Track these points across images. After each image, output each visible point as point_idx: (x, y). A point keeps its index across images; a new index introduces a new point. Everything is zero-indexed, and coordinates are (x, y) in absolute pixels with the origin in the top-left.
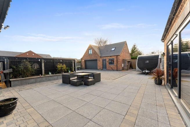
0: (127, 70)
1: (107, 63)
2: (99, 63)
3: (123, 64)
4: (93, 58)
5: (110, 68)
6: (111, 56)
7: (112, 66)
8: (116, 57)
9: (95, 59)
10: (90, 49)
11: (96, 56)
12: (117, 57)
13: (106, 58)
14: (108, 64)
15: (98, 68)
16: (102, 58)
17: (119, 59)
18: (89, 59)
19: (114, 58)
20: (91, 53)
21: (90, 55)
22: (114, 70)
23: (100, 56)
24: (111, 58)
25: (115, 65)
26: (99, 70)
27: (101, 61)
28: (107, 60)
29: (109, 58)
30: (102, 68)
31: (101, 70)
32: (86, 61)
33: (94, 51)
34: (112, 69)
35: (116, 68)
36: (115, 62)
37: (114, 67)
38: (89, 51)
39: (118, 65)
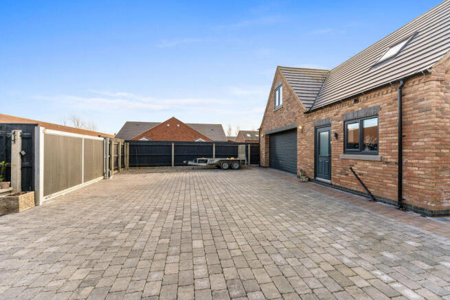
1: (338, 147)
2: (303, 142)
4: (285, 122)
5: (351, 175)
6: (356, 98)
7: (363, 163)
8: (396, 93)
9: (289, 126)
10: (278, 89)
11: (294, 114)
12: (402, 95)
13: (331, 113)
14: (341, 149)
15: (300, 167)
16: (315, 117)
19: (378, 108)
20: (281, 103)
21: (277, 111)
22: (374, 199)
23: (305, 108)
24: (357, 107)
25: (382, 161)
26: (299, 177)
27: (311, 134)
28: (337, 125)
29: (345, 109)
30: (312, 171)
31: (309, 180)
32: (271, 137)
33: (288, 90)
34: (362, 190)
35: (396, 186)
36: (387, 133)
37: (375, 171)
38: (275, 96)
39: (405, 160)
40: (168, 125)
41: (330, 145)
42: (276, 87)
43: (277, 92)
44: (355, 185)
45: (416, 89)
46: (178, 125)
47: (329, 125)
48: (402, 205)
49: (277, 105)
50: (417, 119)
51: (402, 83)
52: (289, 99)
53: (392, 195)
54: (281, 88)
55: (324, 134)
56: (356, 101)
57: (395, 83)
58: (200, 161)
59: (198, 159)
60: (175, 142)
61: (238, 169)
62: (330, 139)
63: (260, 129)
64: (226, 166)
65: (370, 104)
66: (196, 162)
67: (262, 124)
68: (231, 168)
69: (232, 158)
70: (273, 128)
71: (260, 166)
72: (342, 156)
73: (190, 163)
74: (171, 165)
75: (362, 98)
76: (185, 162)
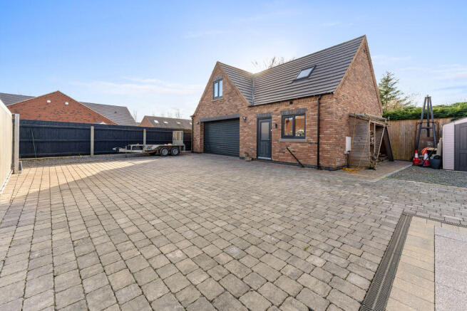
0: (370, 168)
1: (277, 134)
2: (246, 130)
3: (348, 140)
4: (226, 112)
5: (287, 152)
6: (291, 101)
7: (294, 145)
8: (316, 102)
9: (231, 116)
10: (218, 81)
11: (236, 106)
12: (320, 103)
13: (272, 109)
14: (279, 135)
15: (242, 150)
16: (258, 110)
17: (331, 113)
18: (213, 115)
19: (305, 109)
20: (221, 95)
21: (216, 101)
22: (303, 166)
23: (248, 104)
24: (291, 107)
25: (308, 142)
26: (243, 158)
27: (253, 123)
28: (277, 118)
29: (283, 107)
30: (254, 152)
31: (253, 159)
32: (206, 125)
33: (230, 84)
34: (295, 161)
35: (315, 157)
36: (310, 125)
37: (303, 149)
38: (214, 88)
39: (321, 141)
40: (49, 101)
41: (270, 133)
42: (216, 78)
43: (216, 85)
44: (290, 159)
45: (326, 100)
46: (67, 103)
47: (270, 118)
48: (319, 167)
49: (216, 95)
50: (327, 118)
51: (320, 96)
52: (232, 92)
53: (313, 162)
54: (221, 82)
55: (265, 126)
56: (291, 103)
57: (318, 95)
58: (134, 148)
59: (132, 146)
61: (178, 155)
62: (270, 128)
64: (165, 152)
65: (300, 106)
66: (129, 148)
67: (197, 111)
68: (170, 155)
69: (169, 144)
70: (212, 116)
71: (193, 152)
72: (281, 140)
73: (121, 150)
74: (90, 154)
75: (295, 102)
76: (114, 149)
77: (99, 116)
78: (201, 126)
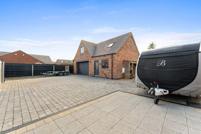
0: (130, 79)
1: (100, 67)
2: (91, 65)
4: (84, 59)
5: (103, 74)
6: (104, 55)
7: (106, 71)
8: (111, 56)
9: (86, 60)
11: (88, 57)
12: (112, 57)
13: (99, 58)
15: (90, 73)
16: (95, 59)
20: (83, 52)
21: (82, 55)
22: (108, 78)
23: (92, 55)
24: (104, 58)
25: (109, 70)
26: (90, 76)
27: (93, 63)
28: (100, 62)
29: (102, 58)
30: (94, 74)
31: (93, 76)
32: (78, 63)
33: (86, 48)
34: (106, 77)
35: (111, 75)
36: (110, 64)
37: (108, 72)
38: (80, 49)
39: (113, 70)
40: (16, 54)
41: (98, 66)
42: (81, 46)
43: (81, 48)
44: (104, 76)
45: (114, 56)
46: (24, 55)
47: (98, 61)
48: (112, 79)
49: (81, 52)
50: (115, 62)
51: (112, 54)
52: (86, 51)
53: (111, 77)
54: (83, 48)
55: (97, 64)
56: (104, 56)
57: (111, 54)
58: (49, 73)
59: (48, 72)
60: (33, 64)
61: (66, 75)
62: (98, 65)
63: (74, 60)
64: (61, 74)
65: (107, 57)
67: (75, 58)
68: (63, 75)
69: (63, 71)
70: (80, 60)
71: (73, 74)
72: (101, 69)
73: (44, 74)
75: (105, 56)
76: (41, 73)
77: (37, 60)
78: (76, 64)
